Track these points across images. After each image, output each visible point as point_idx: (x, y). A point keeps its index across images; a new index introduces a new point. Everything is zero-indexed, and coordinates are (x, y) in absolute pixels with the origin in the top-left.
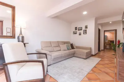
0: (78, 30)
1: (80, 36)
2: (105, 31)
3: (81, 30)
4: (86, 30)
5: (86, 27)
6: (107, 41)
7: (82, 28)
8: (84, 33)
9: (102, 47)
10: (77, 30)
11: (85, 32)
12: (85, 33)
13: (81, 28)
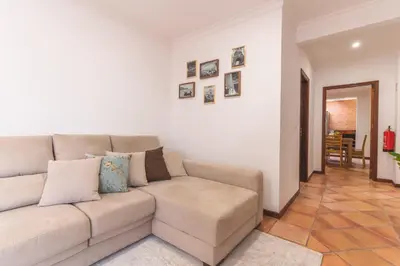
0: (203, 76)
1: (209, 106)
2: (325, 89)
3: (216, 74)
4: (236, 75)
5: (239, 59)
6: (332, 134)
7: (217, 62)
8: (226, 92)
9: (315, 162)
10: (196, 79)
11: (234, 84)
12: (232, 92)
13: (212, 66)
